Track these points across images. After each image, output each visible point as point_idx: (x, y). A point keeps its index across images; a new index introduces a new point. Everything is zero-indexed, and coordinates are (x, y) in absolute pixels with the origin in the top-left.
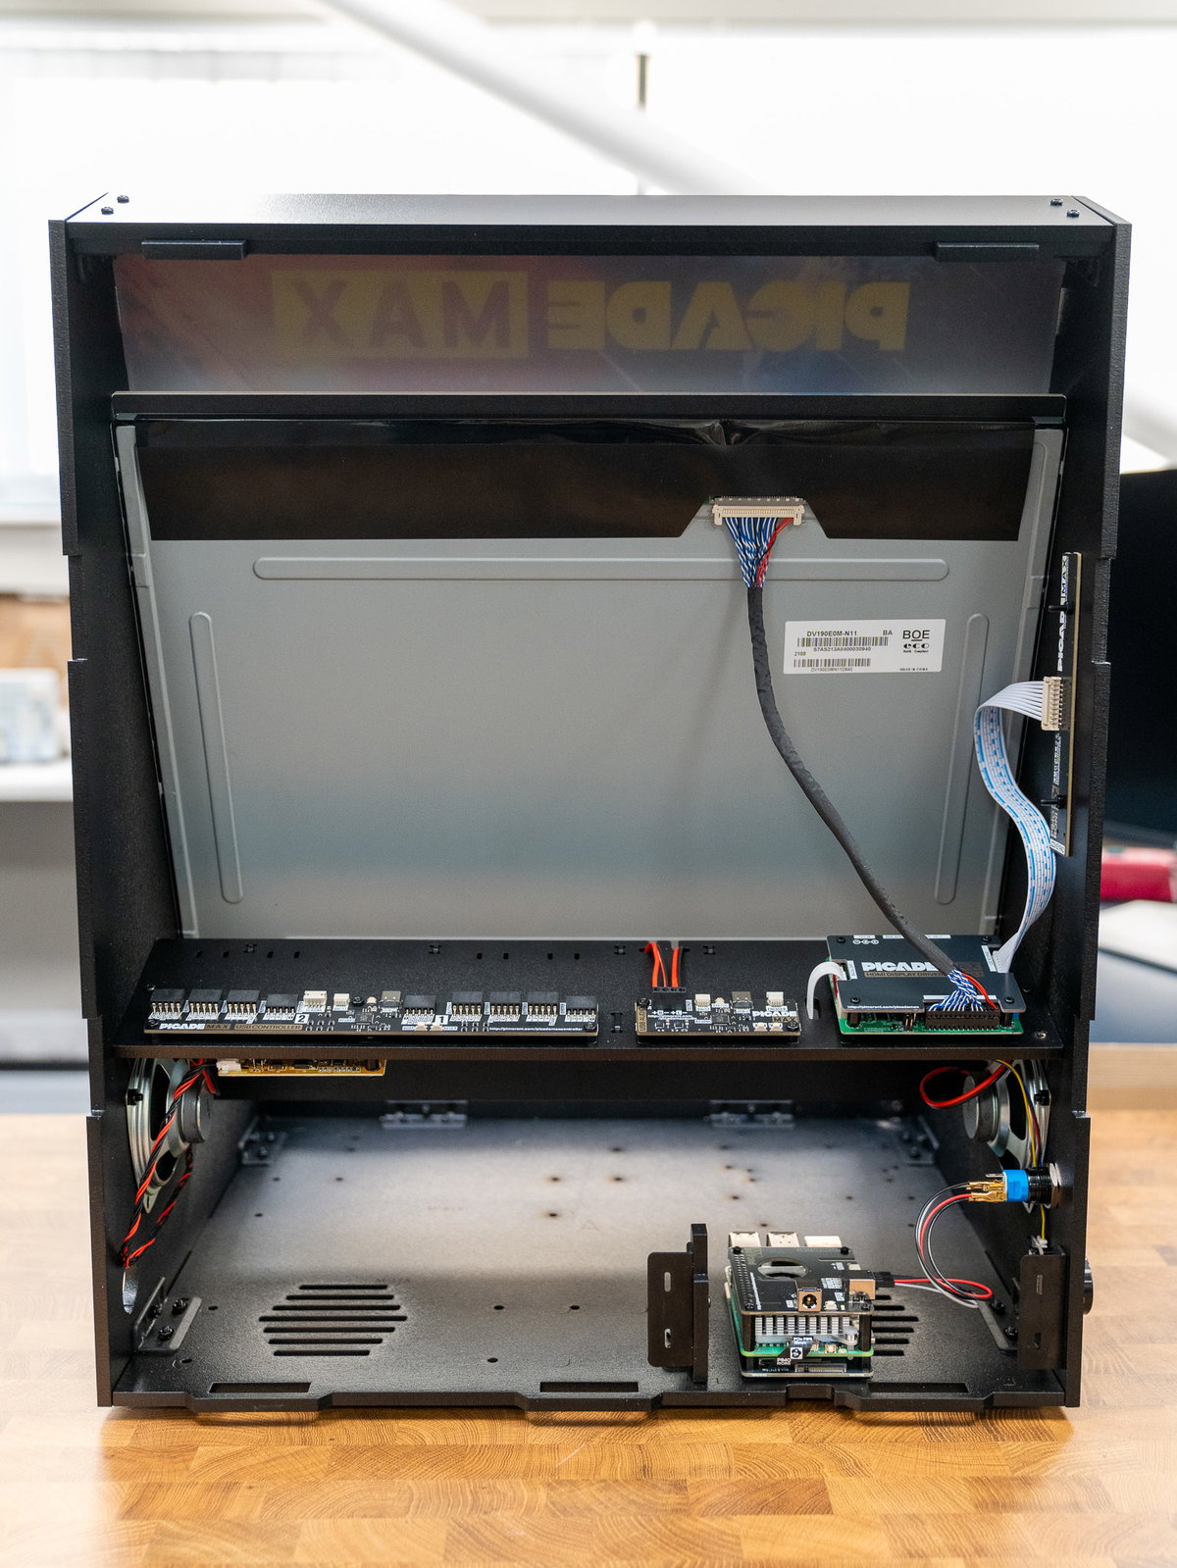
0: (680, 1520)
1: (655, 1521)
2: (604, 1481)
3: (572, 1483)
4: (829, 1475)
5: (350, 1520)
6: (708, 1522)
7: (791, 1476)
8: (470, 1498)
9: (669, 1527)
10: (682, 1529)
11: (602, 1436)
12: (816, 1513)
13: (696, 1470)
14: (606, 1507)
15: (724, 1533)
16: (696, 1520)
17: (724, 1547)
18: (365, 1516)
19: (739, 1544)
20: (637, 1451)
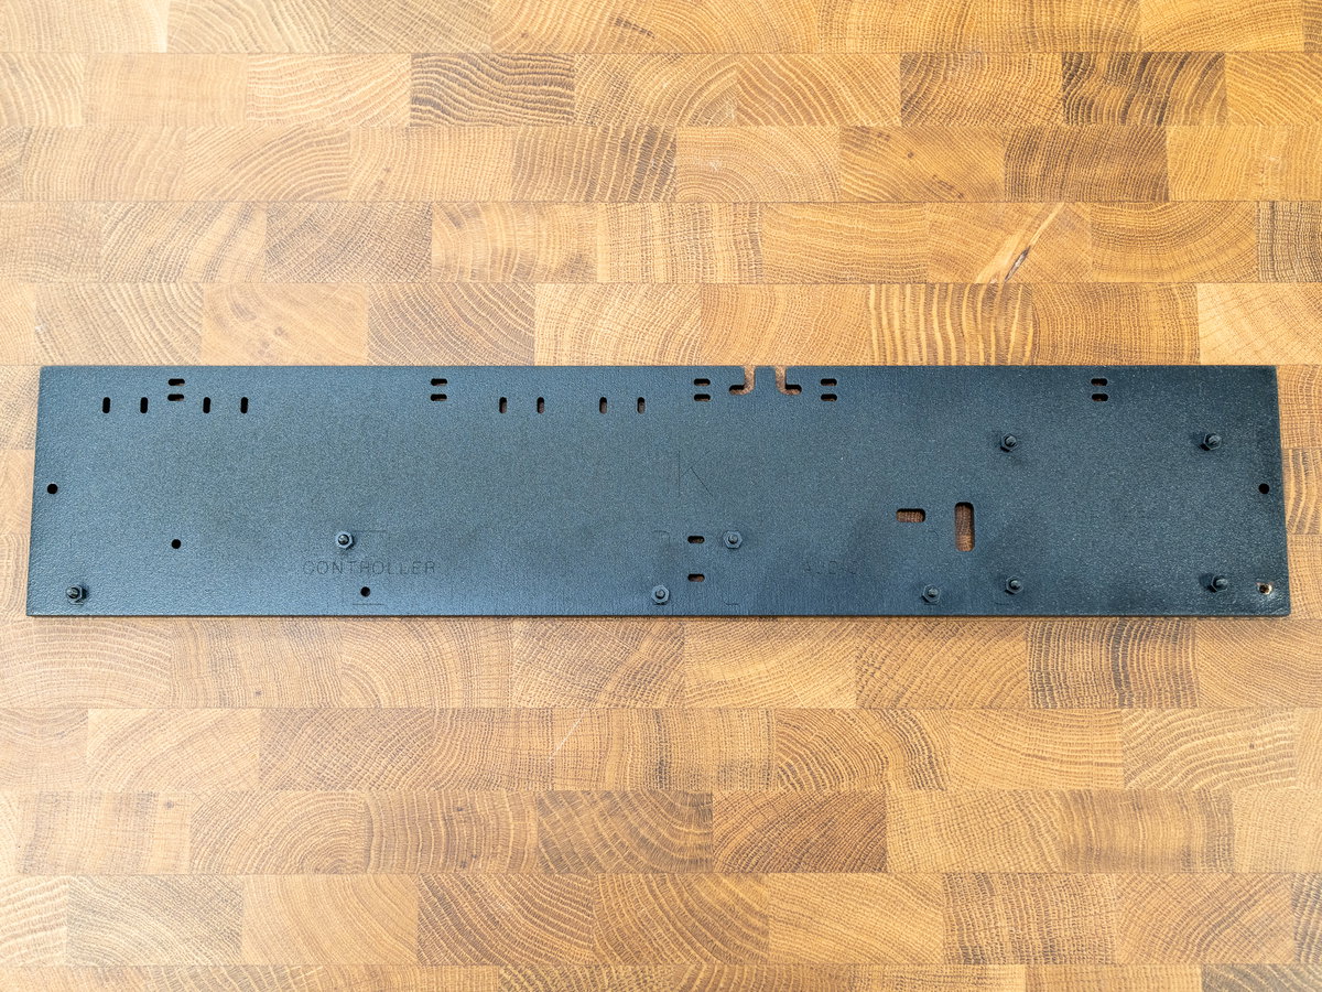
0: (699, 880)
1: (669, 884)
2: (608, 795)
3: (570, 797)
4: (893, 784)
5: (298, 878)
6: (732, 887)
7: (844, 788)
8: (443, 830)
9: (686, 895)
10: (700, 901)
11: (609, 687)
12: (865, 871)
13: (726, 771)
14: (611, 854)
15: (749, 909)
16: (718, 883)
17: (747, 937)
18: (317, 870)
19: (765, 933)
20: (653, 722)
